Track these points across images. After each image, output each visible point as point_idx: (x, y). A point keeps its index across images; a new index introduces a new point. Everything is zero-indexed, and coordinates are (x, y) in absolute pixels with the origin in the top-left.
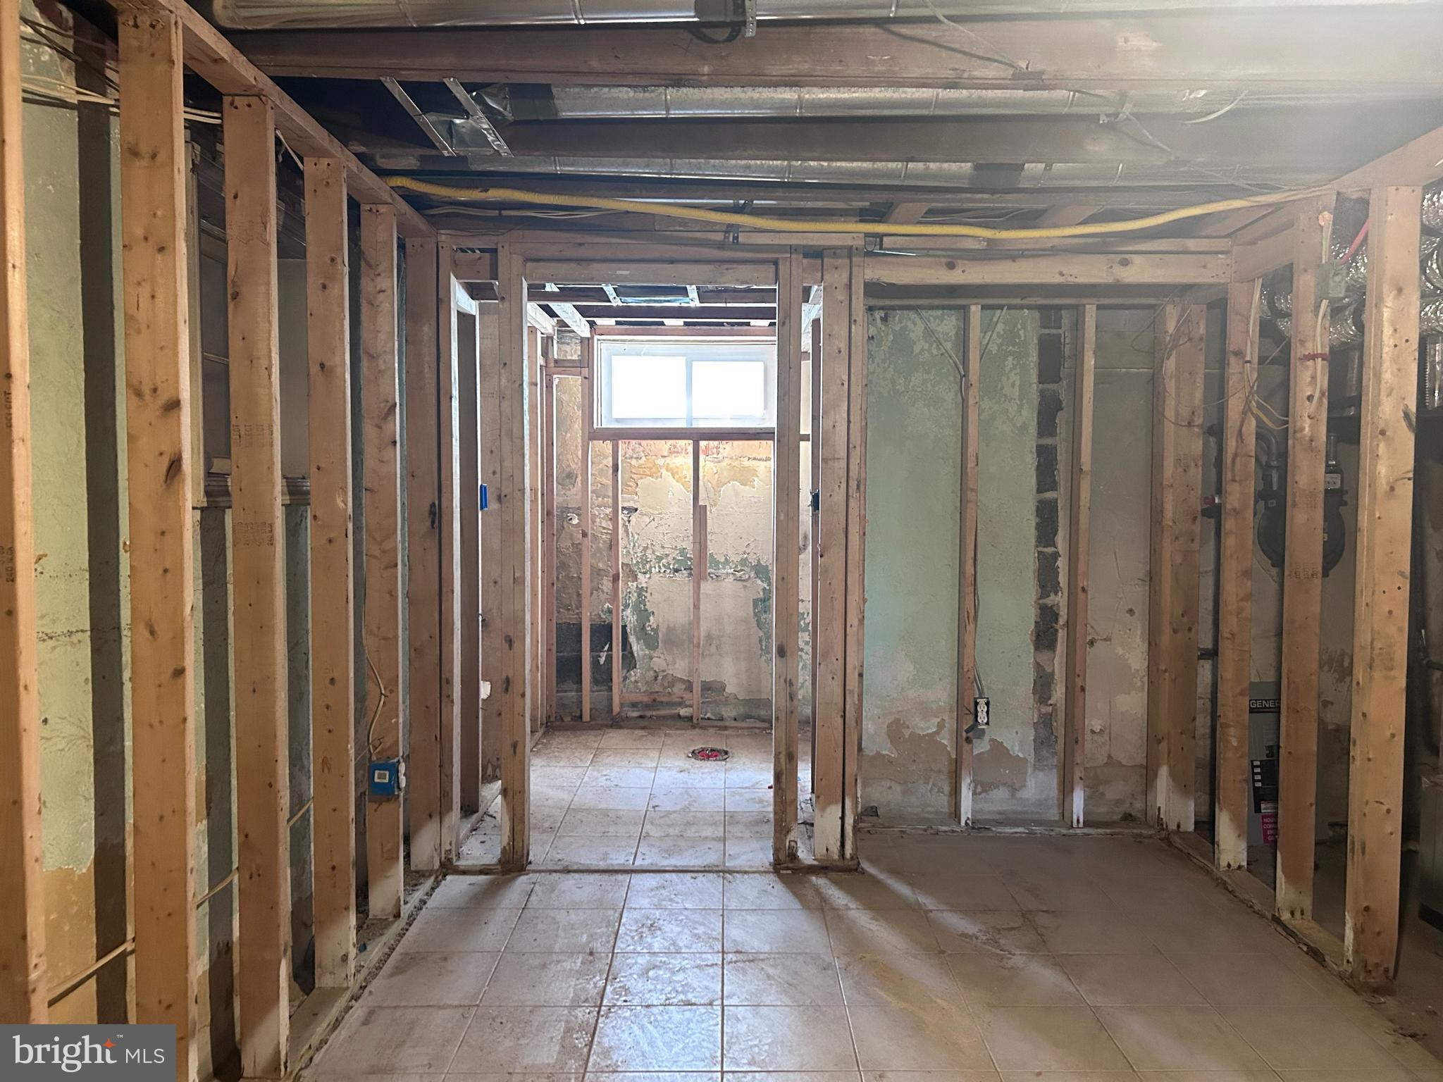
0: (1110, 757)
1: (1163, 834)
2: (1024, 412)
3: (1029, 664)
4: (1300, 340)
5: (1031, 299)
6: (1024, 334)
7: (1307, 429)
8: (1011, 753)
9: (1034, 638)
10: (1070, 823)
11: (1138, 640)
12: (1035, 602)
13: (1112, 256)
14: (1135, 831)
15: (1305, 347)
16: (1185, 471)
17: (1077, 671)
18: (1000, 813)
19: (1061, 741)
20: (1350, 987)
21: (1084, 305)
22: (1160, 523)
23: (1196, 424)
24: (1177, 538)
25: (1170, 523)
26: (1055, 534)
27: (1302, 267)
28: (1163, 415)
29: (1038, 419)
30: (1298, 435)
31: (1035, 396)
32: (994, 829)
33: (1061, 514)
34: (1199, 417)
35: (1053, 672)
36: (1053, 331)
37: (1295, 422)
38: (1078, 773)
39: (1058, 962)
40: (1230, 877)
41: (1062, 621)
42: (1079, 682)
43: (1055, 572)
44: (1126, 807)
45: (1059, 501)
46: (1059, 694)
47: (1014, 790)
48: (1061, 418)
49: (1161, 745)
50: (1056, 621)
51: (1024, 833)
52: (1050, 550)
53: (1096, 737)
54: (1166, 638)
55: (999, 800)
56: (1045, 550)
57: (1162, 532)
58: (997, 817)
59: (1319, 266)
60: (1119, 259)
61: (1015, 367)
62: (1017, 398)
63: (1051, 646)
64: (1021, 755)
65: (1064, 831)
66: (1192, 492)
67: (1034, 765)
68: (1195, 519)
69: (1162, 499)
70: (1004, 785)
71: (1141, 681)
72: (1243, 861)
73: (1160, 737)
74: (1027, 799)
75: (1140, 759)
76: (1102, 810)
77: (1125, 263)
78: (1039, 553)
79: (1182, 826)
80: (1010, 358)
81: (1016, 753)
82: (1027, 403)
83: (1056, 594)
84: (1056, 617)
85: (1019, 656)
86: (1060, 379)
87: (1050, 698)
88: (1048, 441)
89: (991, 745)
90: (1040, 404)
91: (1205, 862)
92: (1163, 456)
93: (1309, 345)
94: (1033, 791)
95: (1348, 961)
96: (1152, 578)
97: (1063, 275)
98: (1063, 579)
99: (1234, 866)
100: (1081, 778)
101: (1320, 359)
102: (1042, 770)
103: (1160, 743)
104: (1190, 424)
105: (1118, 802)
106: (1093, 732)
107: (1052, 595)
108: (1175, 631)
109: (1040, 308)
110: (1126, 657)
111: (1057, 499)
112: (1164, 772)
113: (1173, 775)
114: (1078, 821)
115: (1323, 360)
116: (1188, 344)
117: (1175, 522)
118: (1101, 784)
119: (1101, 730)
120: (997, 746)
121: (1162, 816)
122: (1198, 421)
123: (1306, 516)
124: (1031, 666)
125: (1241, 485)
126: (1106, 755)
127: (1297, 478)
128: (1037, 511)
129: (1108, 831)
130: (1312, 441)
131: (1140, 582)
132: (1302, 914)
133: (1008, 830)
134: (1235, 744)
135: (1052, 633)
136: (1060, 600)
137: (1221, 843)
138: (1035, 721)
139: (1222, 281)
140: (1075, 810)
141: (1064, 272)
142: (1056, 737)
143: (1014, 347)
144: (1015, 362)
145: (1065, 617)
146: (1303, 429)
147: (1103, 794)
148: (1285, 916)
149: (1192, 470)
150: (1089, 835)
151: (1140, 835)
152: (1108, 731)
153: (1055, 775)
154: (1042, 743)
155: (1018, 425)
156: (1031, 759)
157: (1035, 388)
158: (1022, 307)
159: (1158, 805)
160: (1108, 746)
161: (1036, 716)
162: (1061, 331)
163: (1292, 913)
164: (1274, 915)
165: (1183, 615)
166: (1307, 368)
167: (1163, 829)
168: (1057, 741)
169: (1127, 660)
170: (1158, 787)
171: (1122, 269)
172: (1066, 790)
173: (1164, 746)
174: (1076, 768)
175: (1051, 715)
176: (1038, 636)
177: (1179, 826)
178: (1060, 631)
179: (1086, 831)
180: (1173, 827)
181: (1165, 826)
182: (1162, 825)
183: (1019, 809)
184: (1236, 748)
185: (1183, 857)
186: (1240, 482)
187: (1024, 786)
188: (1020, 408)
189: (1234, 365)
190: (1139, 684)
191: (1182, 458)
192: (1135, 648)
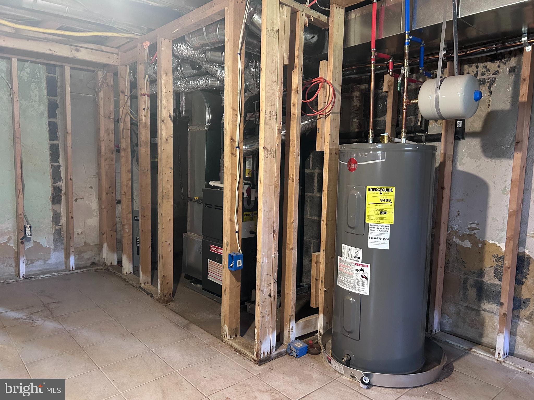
0: (85, 242)
1: (106, 267)
2: (42, 107)
3: (50, 210)
4: (140, 89)
5: (40, 59)
6: (40, 74)
7: (144, 120)
8: (43, 246)
9: (51, 200)
10: (69, 269)
11: (95, 198)
12: (51, 185)
13: (72, 47)
14: (95, 268)
15: (141, 91)
16: (108, 135)
17: (70, 211)
18: (39, 271)
19: (65, 239)
20: (160, 302)
21: (65, 66)
22: (100, 154)
23: (111, 117)
24: (106, 160)
25: (104, 154)
26: (59, 158)
27: (140, 63)
28: (99, 114)
29: (48, 110)
30: (141, 122)
31: (46, 101)
32: (36, 277)
33: (60, 150)
34: (112, 115)
35: (60, 213)
36: (52, 75)
37: (140, 117)
38: (72, 249)
39: (57, 319)
40: (127, 277)
41: (63, 192)
42: (71, 215)
43: (60, 173)
44: (92, 260)
45: (59, 145)
46: (63, 220)
47: (45, 260)
48: (58, 111)
49: (104, 235)
50: (61, 192)
51: (49, 276)
52: (57, 164)
53: (79, 236)
54: (104, 196)
55: (38, 266)
56: (55, 164)
57: (101, 157)
58: (38, 272)
59: (145, 63)
60: (75, 48)
61: (36, 88)
62: (38, 101)
63: (59, 202)
64: (48, 246)
65: (67, 273)
66: (111, 143)
67: (54, 250)
68: (113, 152)
69: (100, 145)
70: (41, 259)
71: (96, 213)
72: (131, 270)
73: (103, 232)
74: (52, 263)
75: (97, 242)
76: (83, 263)
77: (77, 50)
78: (52, 165)
79: (112, 263)
80: (34, 84)
81: (46, 246)
82: (43, 104)
83: (60, 181)
84: (60, 191)
85: (45, 207)
86: (57, 95)
87: (59, 223)
88: (53, 120)
89: (34, 244)
90: (49, 105)
91: (119, 274)
92: (100, 129)
93: (143, 91)
94: (54, 259)
95: (159, 294)
96: (99, 175)
97: (51, 51)
98: (63, 175)
99: (128, 273)
100: (73, 252)
101: (146, 96)
102: (58, 251)
103: (103, 234)
104: (109, 117)
105: (89, 259)
106: (78, 234)
107: (59, 182)
108: (107, 194)
109: (46, 64)
110: (90, 205)
111: (58, 144)
112: (105, 245)
113: (108, 246)
114: (73, 268)
115: (147, 96)
116: (107, 87)
117: (105, 154)
118: (82, 253)
119: (81, 233)
120: (37, 244)
121: (105, 261)
122: (112, 116)
123: (145, 150)
124: (51, 211)
125: (126, 139)
126: (84, 242)
127: (141, 137)
128: (50, 148)
129: (85, 270)
130: (145, 124)
131: (94, 176)
132: (148, 283)
133: (42, 276)
134: (127, 231)
135: (59, 197)
136: (62, 184)
137: (124, 266)
138: (54, 232)
139: (116, 64)
140: (71, 264)
141: (52, 50)
142: (63, 237)
143: (35, 79)
144: (36, 86)
145: (65, 191)
146: (142, 120)
147: (83, 257)
148: (143, 285)
149: (111, 135)
150: (77, 272)
151: (97, 269)
152: (84, 233)
153: (63, 253)
154: (57, 240)
155: (39, 112)
156: (52, 247)
157: (46, 98)
158: (38, 63)
159: (104, 257)
160: (84, 239)
161: (54, 230)
162: (55, 76)
163: (145, 284)
164: (139, 286)
165: (110, 188)
166: (143, 98)
167: (106, 266)
168: (63, 239)
169: (90, 206)
170: (103, 251)
171: (76, 52)
172: (67, 257)
173: (105, 236)
174: (71, 248)
175: (61, 229)
176: (53, 198)
177: (111, 264)
178: (63, 196)
179: (76, 271)
180: (109, 264)
181: (106, 264)
182: (105, 264)
183: (48, 267)
184: (128, 233)
185: (112, 274)
186: (125, 139)
187: (50, 258)
188: (40, 105)
189: (122, 97)
190: (96, 214)
191: (107, 130)
192: (93, 201)
